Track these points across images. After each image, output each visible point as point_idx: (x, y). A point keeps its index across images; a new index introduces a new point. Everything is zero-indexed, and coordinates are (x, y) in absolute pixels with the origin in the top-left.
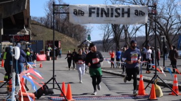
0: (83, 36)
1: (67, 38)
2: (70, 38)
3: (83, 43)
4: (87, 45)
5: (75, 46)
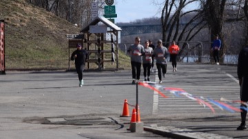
0: (88, 5)
1: (28, 9)
2: (38, 10)
3: (86, 30)
4: (102, 35)
5: (59, 41)
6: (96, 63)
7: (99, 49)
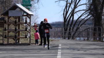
6: (13, 39)
7: (16, 28)
